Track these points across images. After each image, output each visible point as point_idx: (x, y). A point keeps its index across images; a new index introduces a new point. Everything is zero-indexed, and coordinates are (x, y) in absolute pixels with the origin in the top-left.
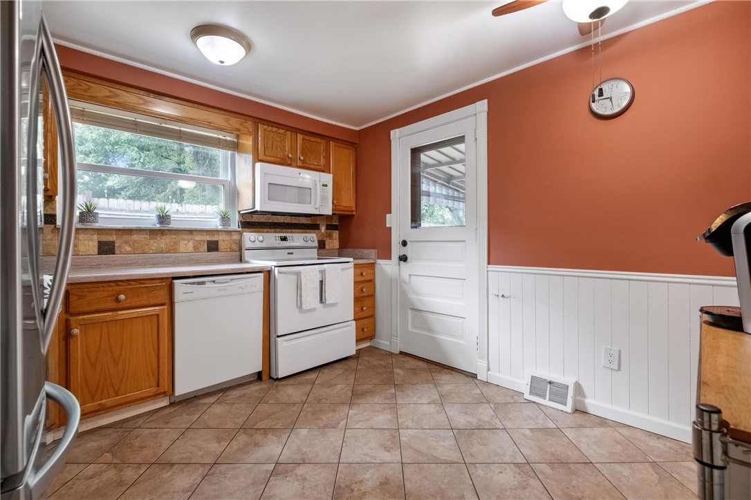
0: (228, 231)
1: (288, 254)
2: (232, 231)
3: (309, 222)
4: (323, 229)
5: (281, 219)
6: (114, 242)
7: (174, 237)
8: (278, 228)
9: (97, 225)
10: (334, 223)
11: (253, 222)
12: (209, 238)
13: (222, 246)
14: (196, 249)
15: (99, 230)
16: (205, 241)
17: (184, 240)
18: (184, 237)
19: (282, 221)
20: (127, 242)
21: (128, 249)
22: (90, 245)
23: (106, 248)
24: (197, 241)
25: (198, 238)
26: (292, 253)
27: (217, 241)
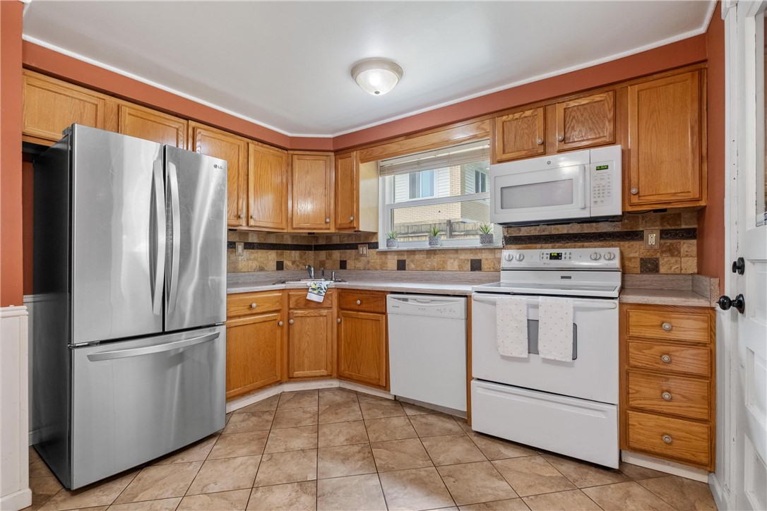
0: (491, 249)
1: (562, 277)
2: (495, 249)
3: (618, 229)
4: (652, 238)
5: (564, 230)
6: (405, 261)
7: (443, 256)
8: (558, 242)
9: (395, 248)
10: (683, 227)
11: (520, 236)
12: (472, 257)
13: (485, 265)
14: (461, 268)
15: (398, 251)
16: (468, 260)
17: (451, 258)
18: (451, 256)
19: (565, 232)
20: (412, 261)
21: (413, 266)
22: (392, 262)
23: (401, 266)
24: (462, 260)
25: (463, 256)
26: (570, 278)
27: (481, 260)
